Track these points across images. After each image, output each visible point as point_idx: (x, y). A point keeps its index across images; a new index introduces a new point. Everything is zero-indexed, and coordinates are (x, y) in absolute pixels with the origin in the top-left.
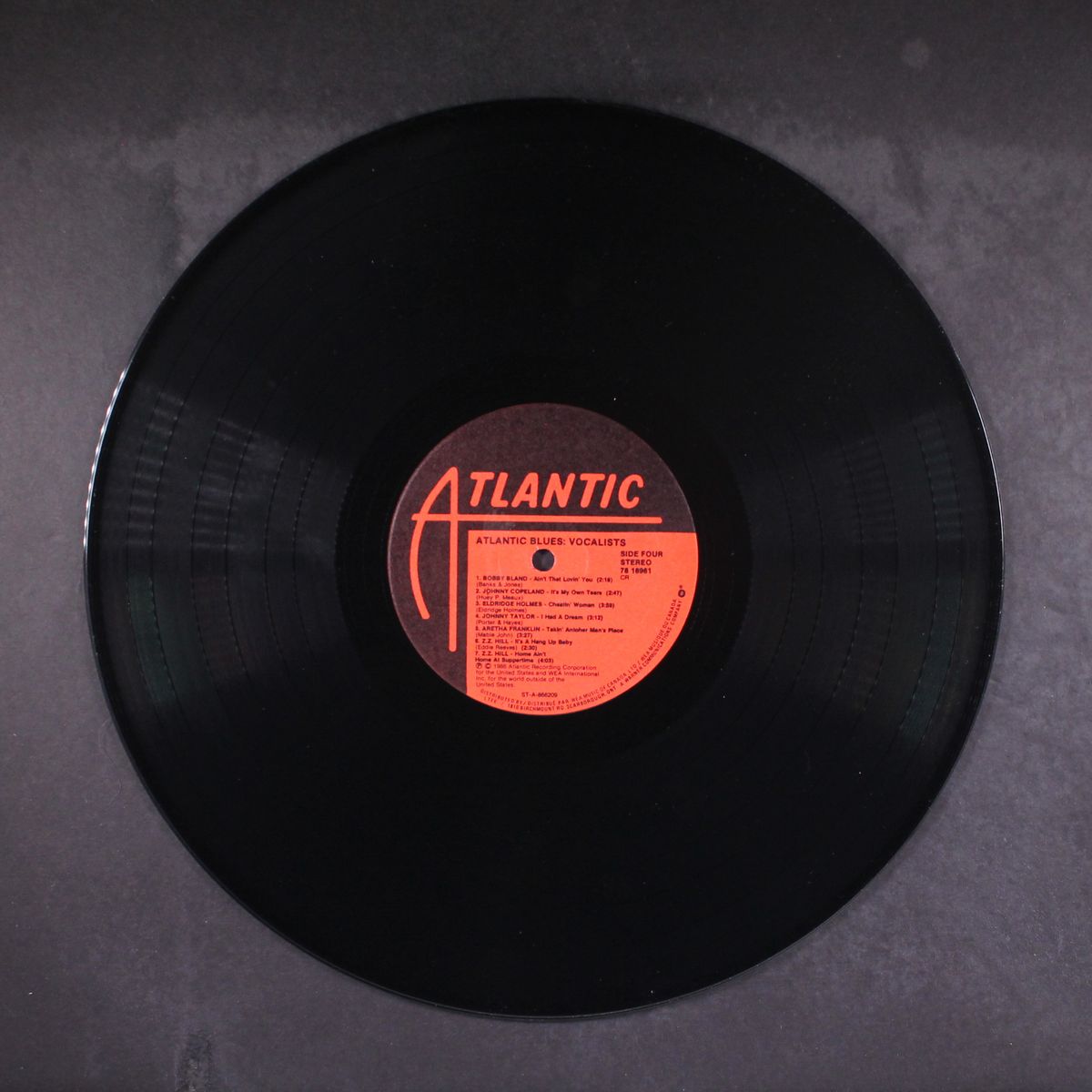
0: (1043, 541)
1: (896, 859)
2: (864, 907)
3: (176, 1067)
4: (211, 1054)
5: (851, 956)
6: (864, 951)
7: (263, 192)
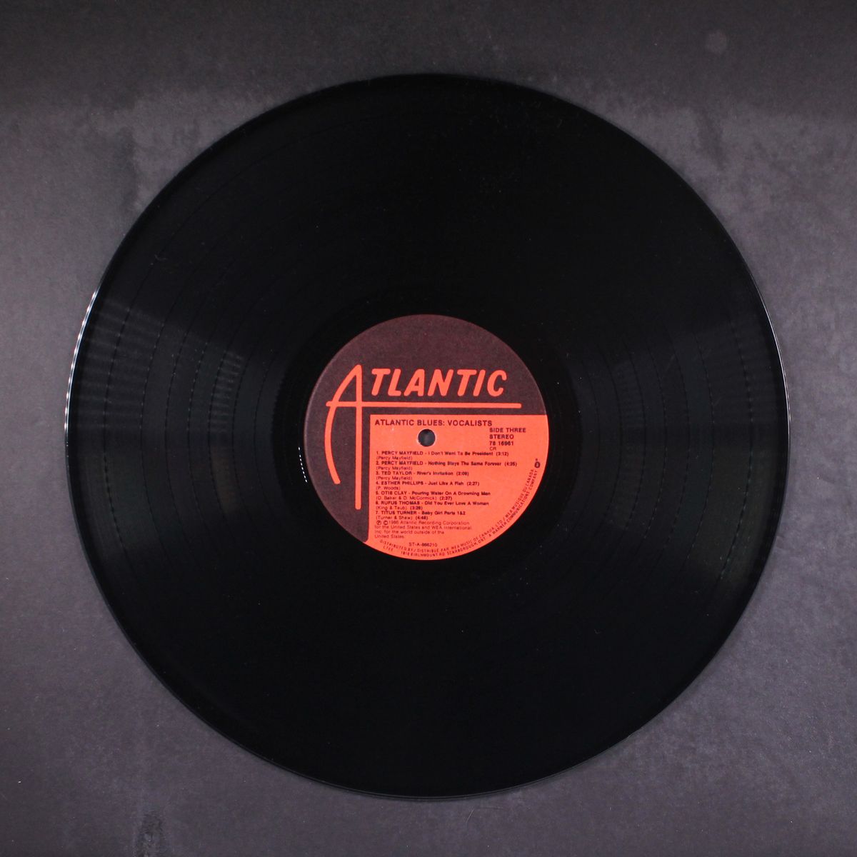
0: (816, 425)
1: (701, 677)
2: (675, 714)
3: (134, 841)
4: (161, 830)
5: (666, 752)
6: (675, 748)
7: (203, 150)
